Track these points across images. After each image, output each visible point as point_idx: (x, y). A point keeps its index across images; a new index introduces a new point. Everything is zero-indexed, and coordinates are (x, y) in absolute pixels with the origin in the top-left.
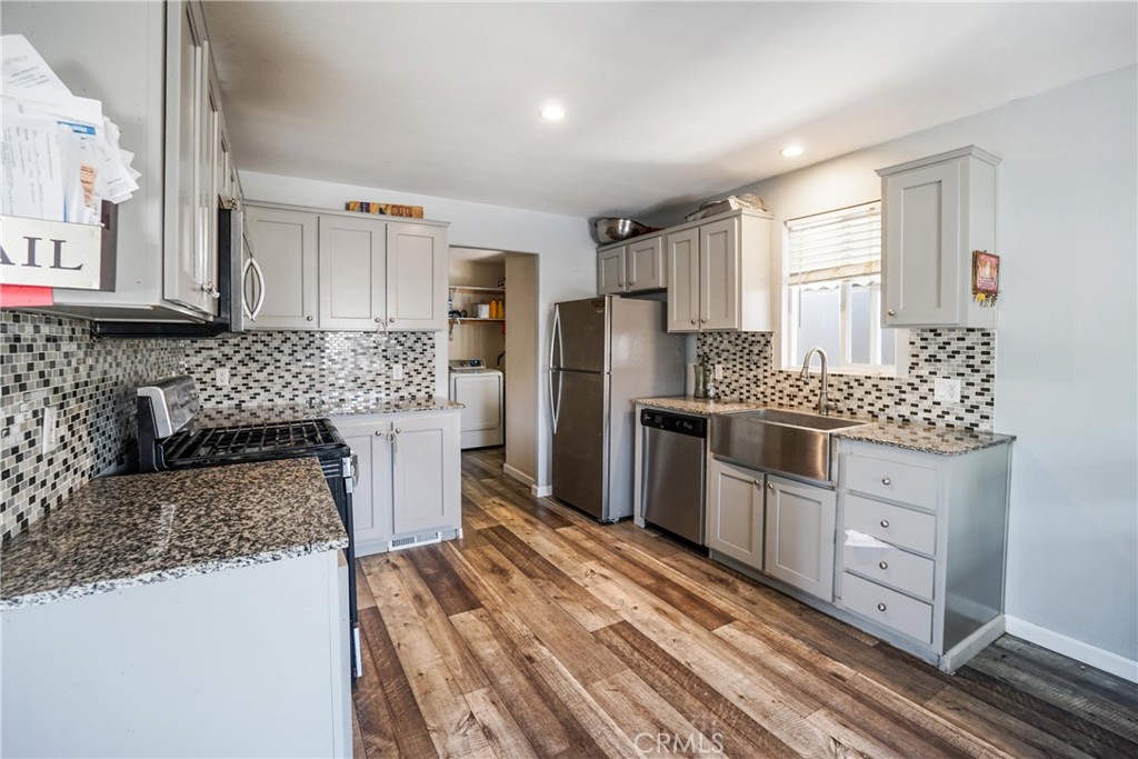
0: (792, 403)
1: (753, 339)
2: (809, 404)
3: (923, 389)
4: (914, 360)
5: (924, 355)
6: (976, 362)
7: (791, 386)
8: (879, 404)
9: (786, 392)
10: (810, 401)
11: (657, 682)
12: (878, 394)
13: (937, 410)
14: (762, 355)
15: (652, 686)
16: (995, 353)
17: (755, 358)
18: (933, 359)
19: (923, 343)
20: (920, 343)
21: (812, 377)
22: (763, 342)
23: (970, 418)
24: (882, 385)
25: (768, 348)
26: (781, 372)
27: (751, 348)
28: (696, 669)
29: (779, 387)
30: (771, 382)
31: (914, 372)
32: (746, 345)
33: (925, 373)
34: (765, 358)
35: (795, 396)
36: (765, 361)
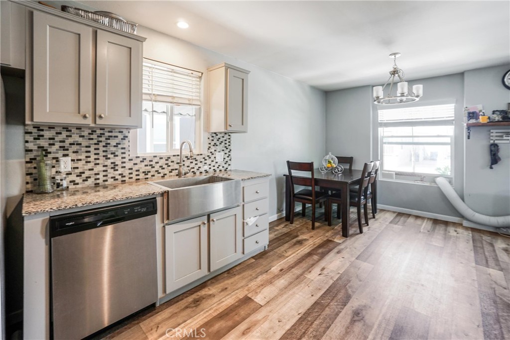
0: (147, 176)
1: (110, 134)
2: (159, 175)
3: (212, 157)
4: (210, 145)
5: (213, 143)
6: (227, 145)
7: (146, 166)
8: (196, 167)
9: (141, 171)
10: (160, 173)
11: (324, 325)
12: (196, 162)
13: (217, 165)
14: (120, 146)
15: (328, 328)
16: (231, 142)
17: (113, 149)
18: (215, 145)
19: (212, 138)
20: (211, 138)
21: (161, 158)
22: (120, 136)
23: (226, 166)
24: (198, 158)
25: (126, 141)
26: (138, 157)
27: (109, 141)
28: (303, 311)
29: (136, 168)
30: (129, 165)
31: (210, 151)
32: (103, 139)
33: (213, 150)
34: (122, 148)
35: (150, 172)
36: (123, 151)
